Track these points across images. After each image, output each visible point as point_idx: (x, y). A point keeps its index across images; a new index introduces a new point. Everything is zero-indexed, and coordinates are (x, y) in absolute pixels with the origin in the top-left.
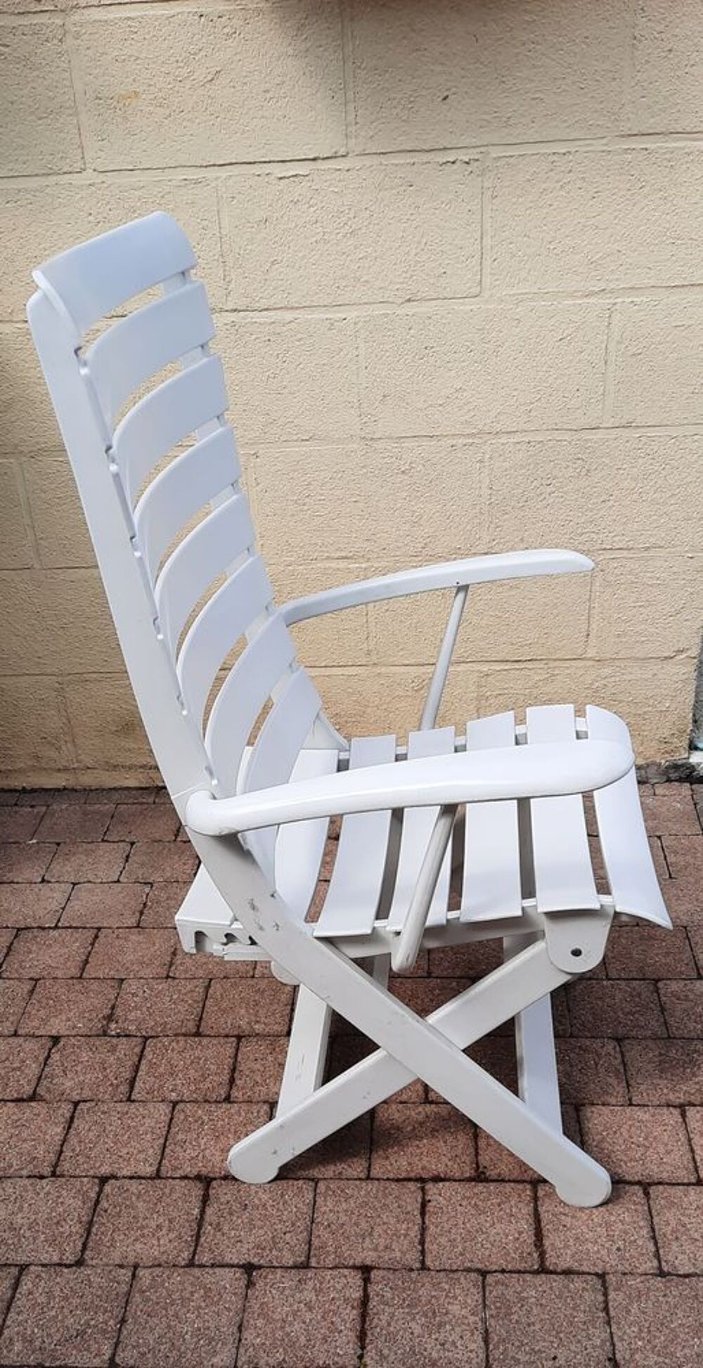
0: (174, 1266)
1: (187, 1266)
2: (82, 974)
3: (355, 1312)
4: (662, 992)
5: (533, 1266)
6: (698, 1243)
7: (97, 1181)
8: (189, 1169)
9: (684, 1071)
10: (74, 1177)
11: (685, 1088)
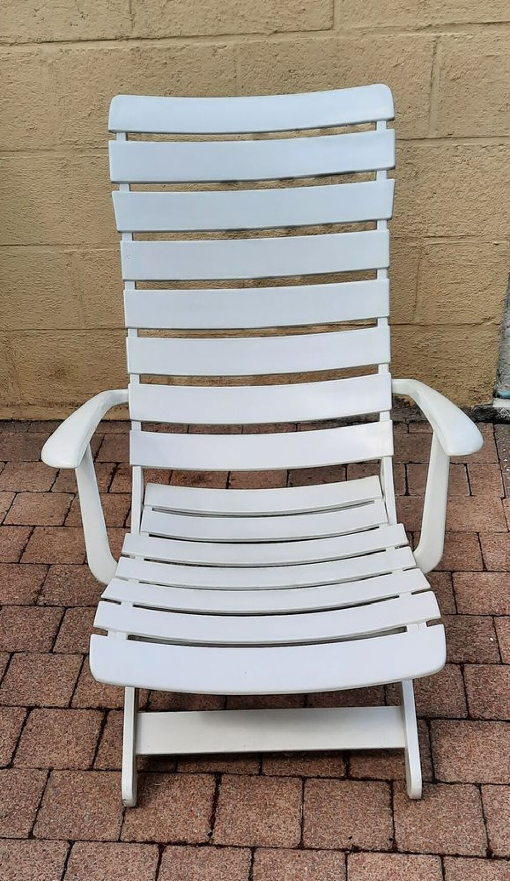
0: (79, 769)
1: (88, 770)
2: (20, 560)
3: (208, 804)
4: (455, 580)
5: (341, 773)
6: (462, 761)
7: (24, 709)
8: (93, 702)
9: (466, 638)
10: (7, 706)
11: (465, 651)
